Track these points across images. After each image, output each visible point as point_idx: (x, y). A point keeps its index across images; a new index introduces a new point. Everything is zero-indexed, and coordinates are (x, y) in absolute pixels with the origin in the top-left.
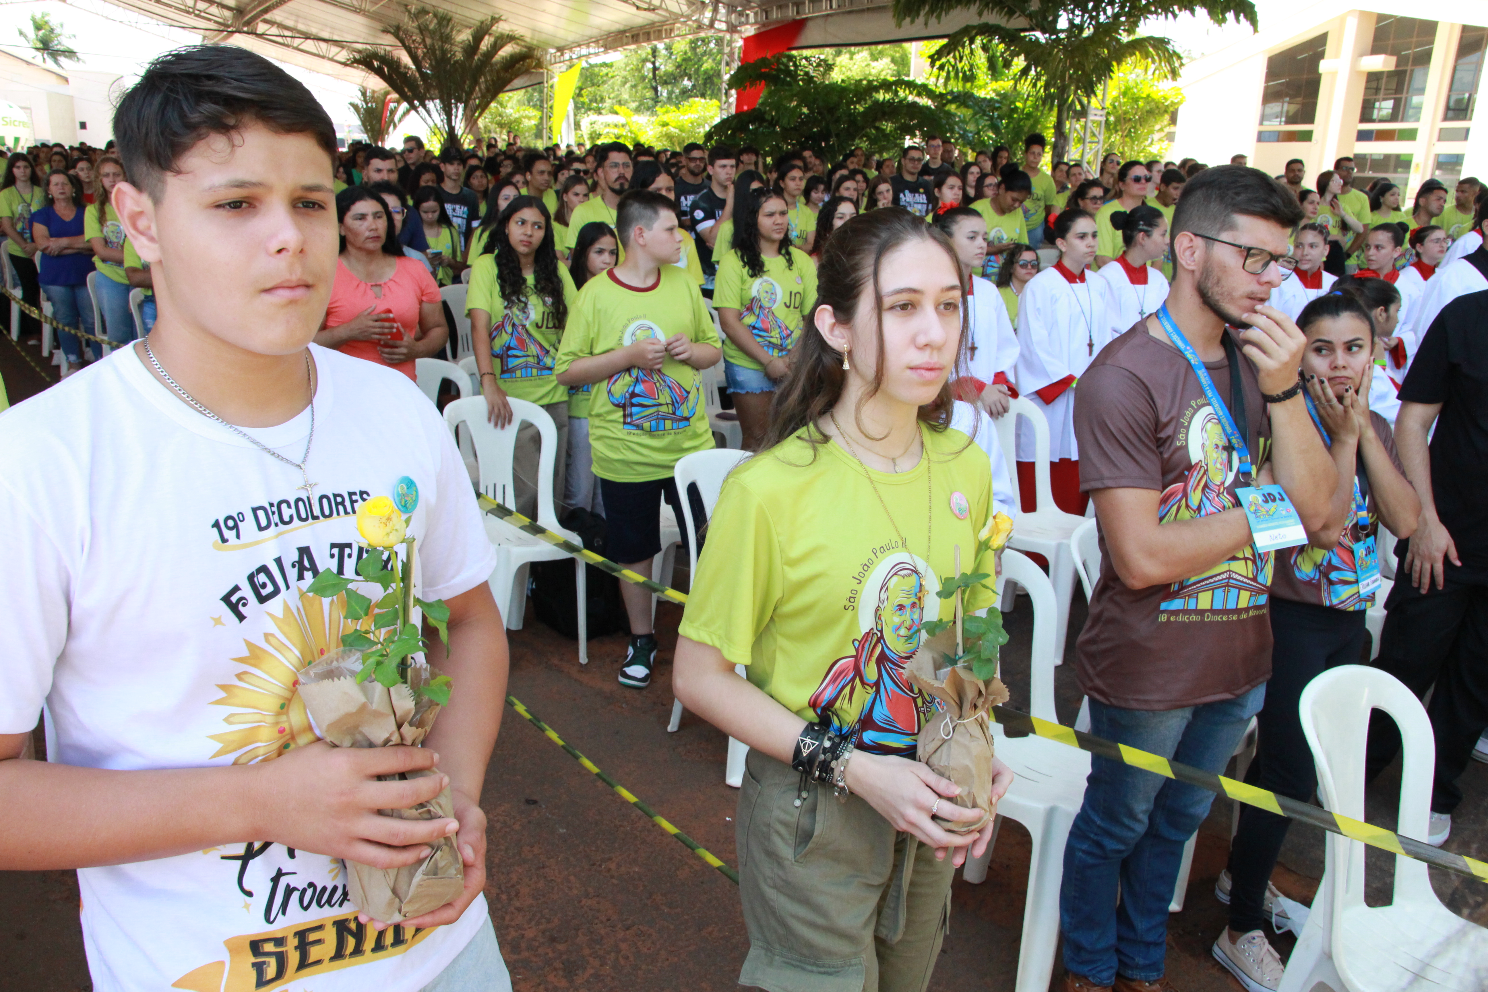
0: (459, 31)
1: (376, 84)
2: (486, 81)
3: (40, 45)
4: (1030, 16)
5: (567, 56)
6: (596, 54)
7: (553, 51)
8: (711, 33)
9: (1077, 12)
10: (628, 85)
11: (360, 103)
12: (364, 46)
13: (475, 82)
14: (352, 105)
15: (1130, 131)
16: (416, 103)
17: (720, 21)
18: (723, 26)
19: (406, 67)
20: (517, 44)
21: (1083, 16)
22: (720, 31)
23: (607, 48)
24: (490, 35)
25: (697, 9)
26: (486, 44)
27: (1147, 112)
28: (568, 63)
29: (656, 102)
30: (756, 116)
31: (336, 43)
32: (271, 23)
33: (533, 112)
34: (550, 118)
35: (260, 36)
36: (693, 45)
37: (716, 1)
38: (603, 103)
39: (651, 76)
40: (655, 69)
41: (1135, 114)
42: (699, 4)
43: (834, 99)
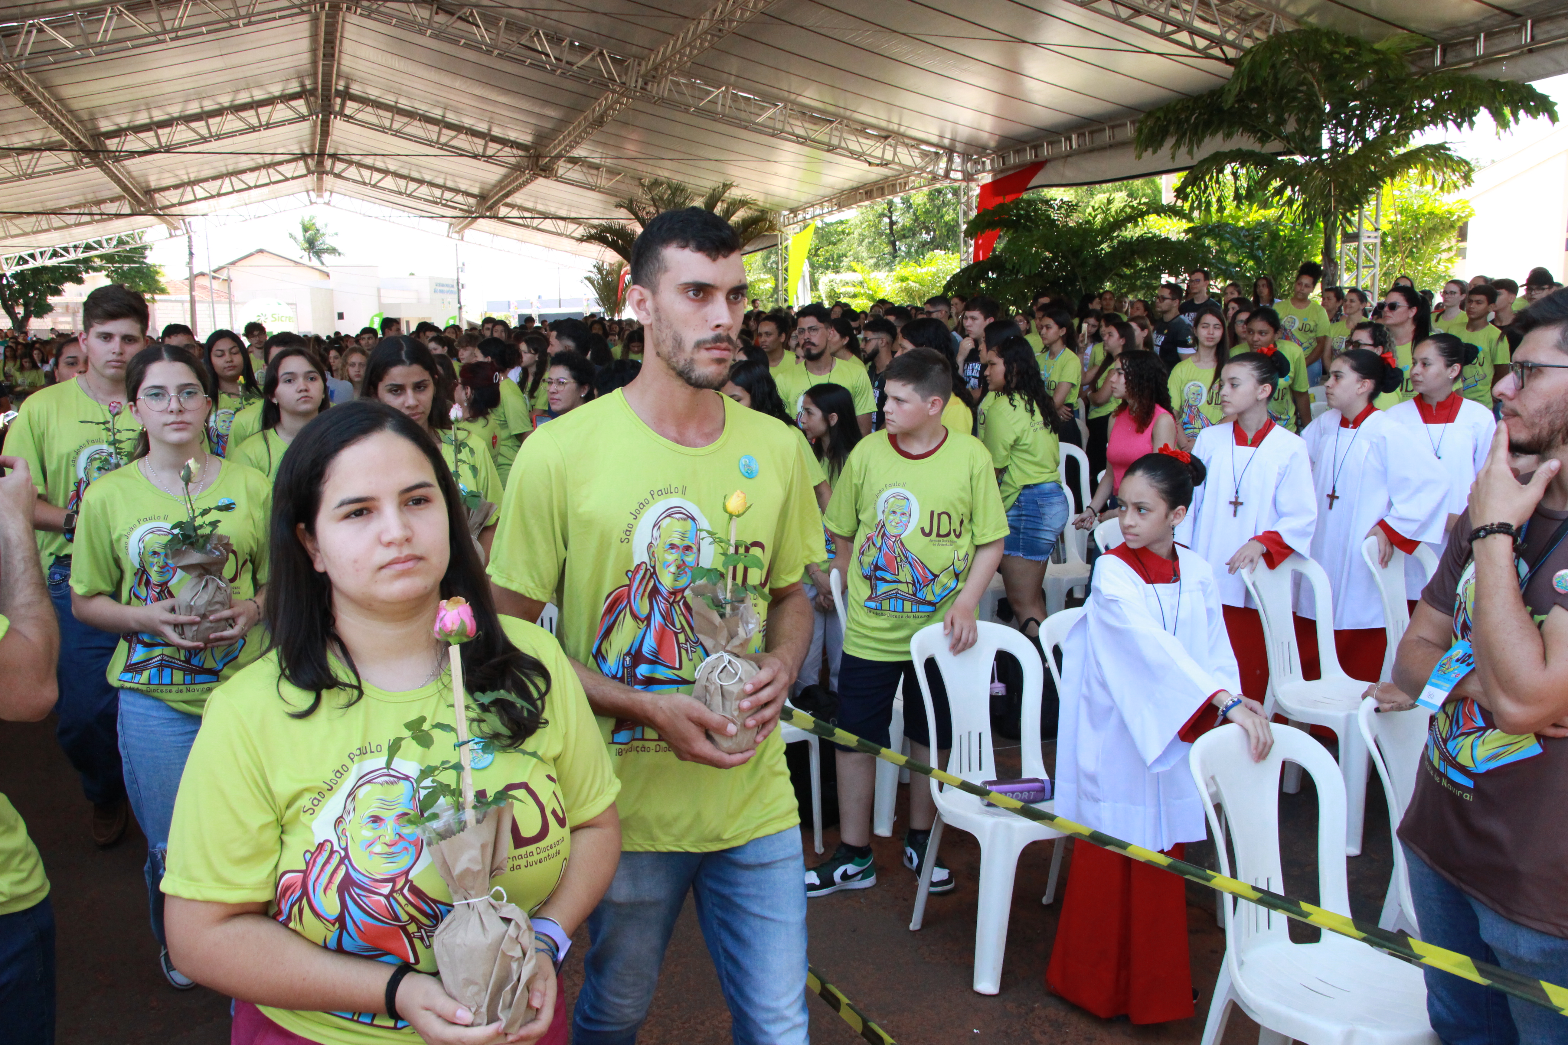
1: (611, 257)
3: (306, 245)
4: (1287, 139)
5: (800, 217)
6: (830, 213)
7: (786, 213)
8: (947, 183)
9: (1339, 130)
10: (866, 242)
11: (597, 278)
12: (601, 221)
14: (589, 279)
15: (1411, 252)
17: (956, 171)
18: (959, 176)
20: (750, 209)
21: (1347, 133)
22: (956, 180)
23: (840, 206)
24: (723, 201)
25: (931, 160)
26: (718, 210)
27: (1430, 229)
28: (801, 224)
29: (895, 257)
30: (996, 263)
31: (574, 220)
32: (512, 206)
33: (767, 276)
34: (786, 280)
35: (502, 219)
36: (931, 197)
37: (950, 151)
38: (841, 262)
39: (888, 231)
40: (892, 223)
41: (1416, 233)
42: (933, 156)
43: (1076, 241)
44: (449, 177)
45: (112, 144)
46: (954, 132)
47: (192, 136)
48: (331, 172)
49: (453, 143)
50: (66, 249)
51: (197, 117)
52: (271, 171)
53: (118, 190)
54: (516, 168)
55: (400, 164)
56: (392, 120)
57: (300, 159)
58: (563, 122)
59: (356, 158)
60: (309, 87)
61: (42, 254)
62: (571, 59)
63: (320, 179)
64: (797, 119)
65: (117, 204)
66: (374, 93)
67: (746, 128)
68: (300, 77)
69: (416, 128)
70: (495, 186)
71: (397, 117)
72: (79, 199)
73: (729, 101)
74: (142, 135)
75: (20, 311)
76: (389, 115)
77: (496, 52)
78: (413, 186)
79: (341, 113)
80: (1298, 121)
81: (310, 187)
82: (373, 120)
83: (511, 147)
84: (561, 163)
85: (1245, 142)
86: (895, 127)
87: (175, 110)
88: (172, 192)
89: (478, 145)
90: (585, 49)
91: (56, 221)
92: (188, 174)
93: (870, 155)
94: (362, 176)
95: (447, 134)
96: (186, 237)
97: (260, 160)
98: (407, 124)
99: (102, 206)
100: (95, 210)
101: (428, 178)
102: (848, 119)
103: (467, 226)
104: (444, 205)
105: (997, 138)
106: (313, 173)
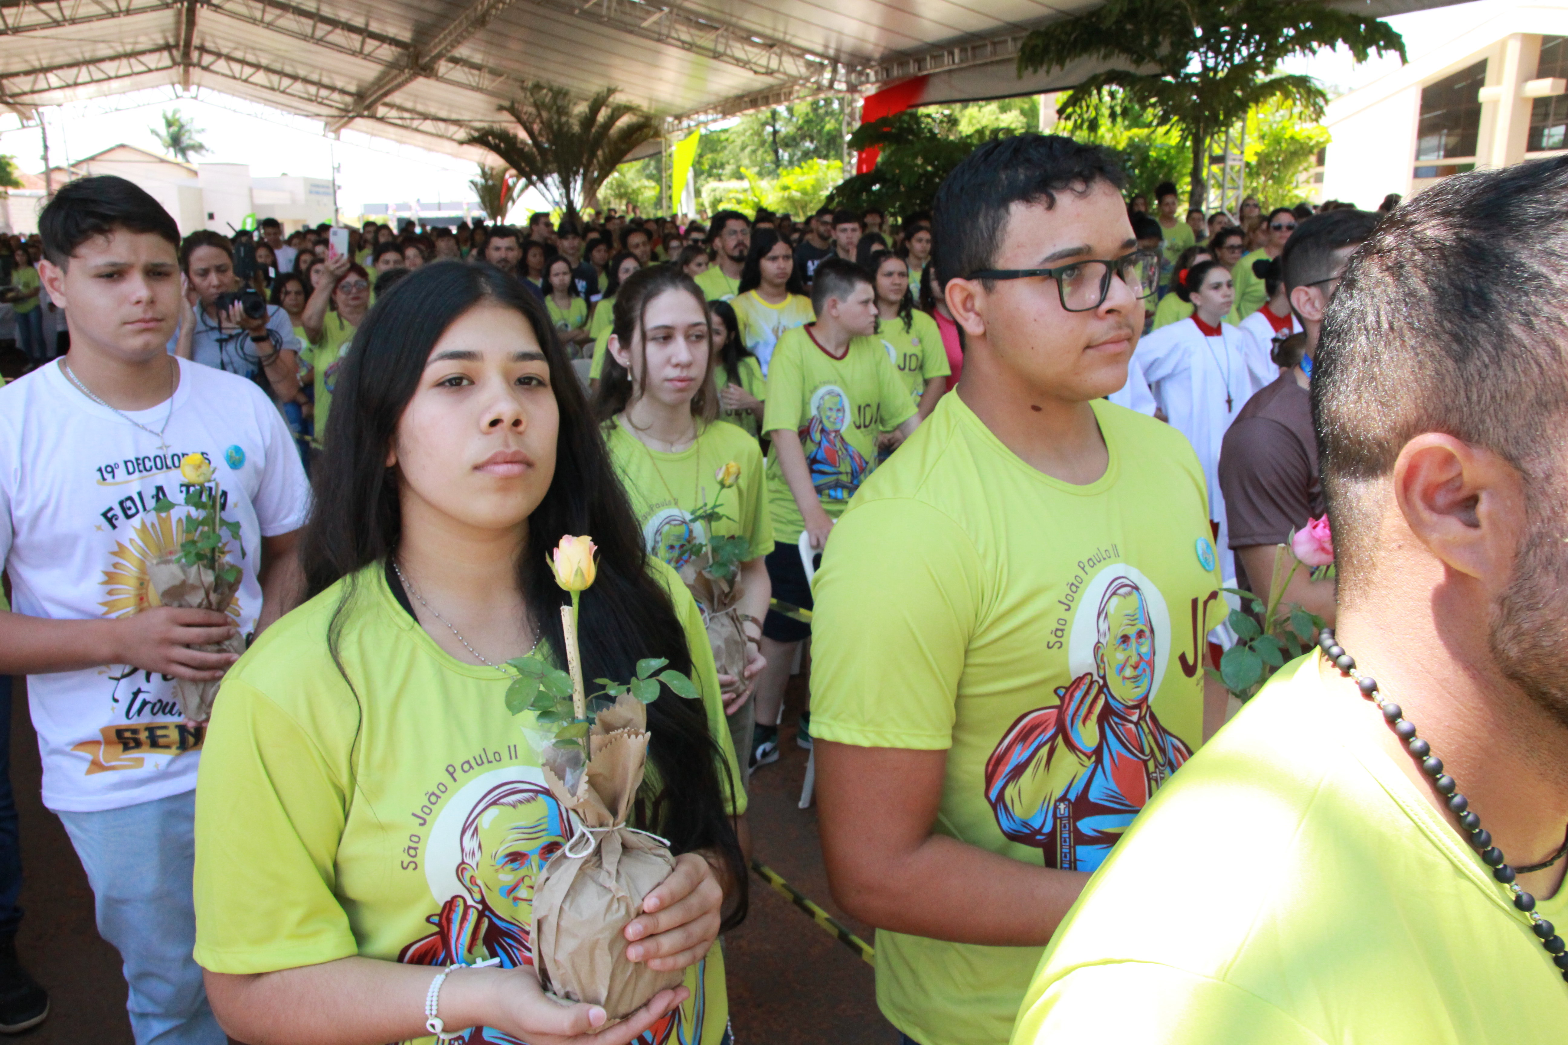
0: (575, 104)
1: (494, 160)
2: (604, 153)
3: (171, 141)
4: (1161, 62)
5: (685, 123)
6: (714, 121)
7: (670, 119)
8: (830, 94)
9: (1210, 54)
10: (748, 150)
11: (480, 180)
12: (483, 124)
13: (593, 155)
14: (472, 182)
16: (534, 178)
17: (840, 81)
18: (843, 87)
19: (524, 143)
20: (635, 114)
21: (1216, 57)
22: (839, 91)
23: (725, 114)
24: (607, 106)
25: (816, 70)
26: (602, 115)
27: (1291, 153)
28: (686, 131)
29: (777, 166)
30: (879, 176)
31: (457, 123)
32: (391, 106)
33: (652, 183)
34: (670, 187)
35: (380, 119)
36: (815, 106)
37: (835, 62)
38: (723, 169)
39: (771, 139)
40: (775, 132)
41: (1278, 157)
42: (818, 67)
44: (324, 73)
46: (839, 42)
47: (44, 19)
48: (199, 65)
49: (329, 38)
52: (133, 61)
54: (394, 66)
55: (272, 58)
56: (264, 11)
57: (164, 49)
58: (445, 18)
59: (225, 51)
63: (186, 72)
64: (683, 24)
67: (631, 32)
69: (289, 21)
70: (373, 84)
71: (268, 9)
73: (614, 4)
76: (260, 6)
78: (286, 82)
79: (208, 2)
80: (1172, 44)
81: (175, 79)
82: (243, 11)
83: (390, 44)
84: (442, 62)
85: (1121, 63)
86: (780, 36)
88: (22, 79)
89: (355, 41)
92: (39, 60)
93: (755, 64)
94: (231, 70)
95: (322, 29)
96: (40, 130)
97: (121, 48)
98: (279, 17)
101: (302, 73)
102: (735, 26)
103: (344, 125)
104: (321, 103)
105: (881, 49)
106: (179, 64)
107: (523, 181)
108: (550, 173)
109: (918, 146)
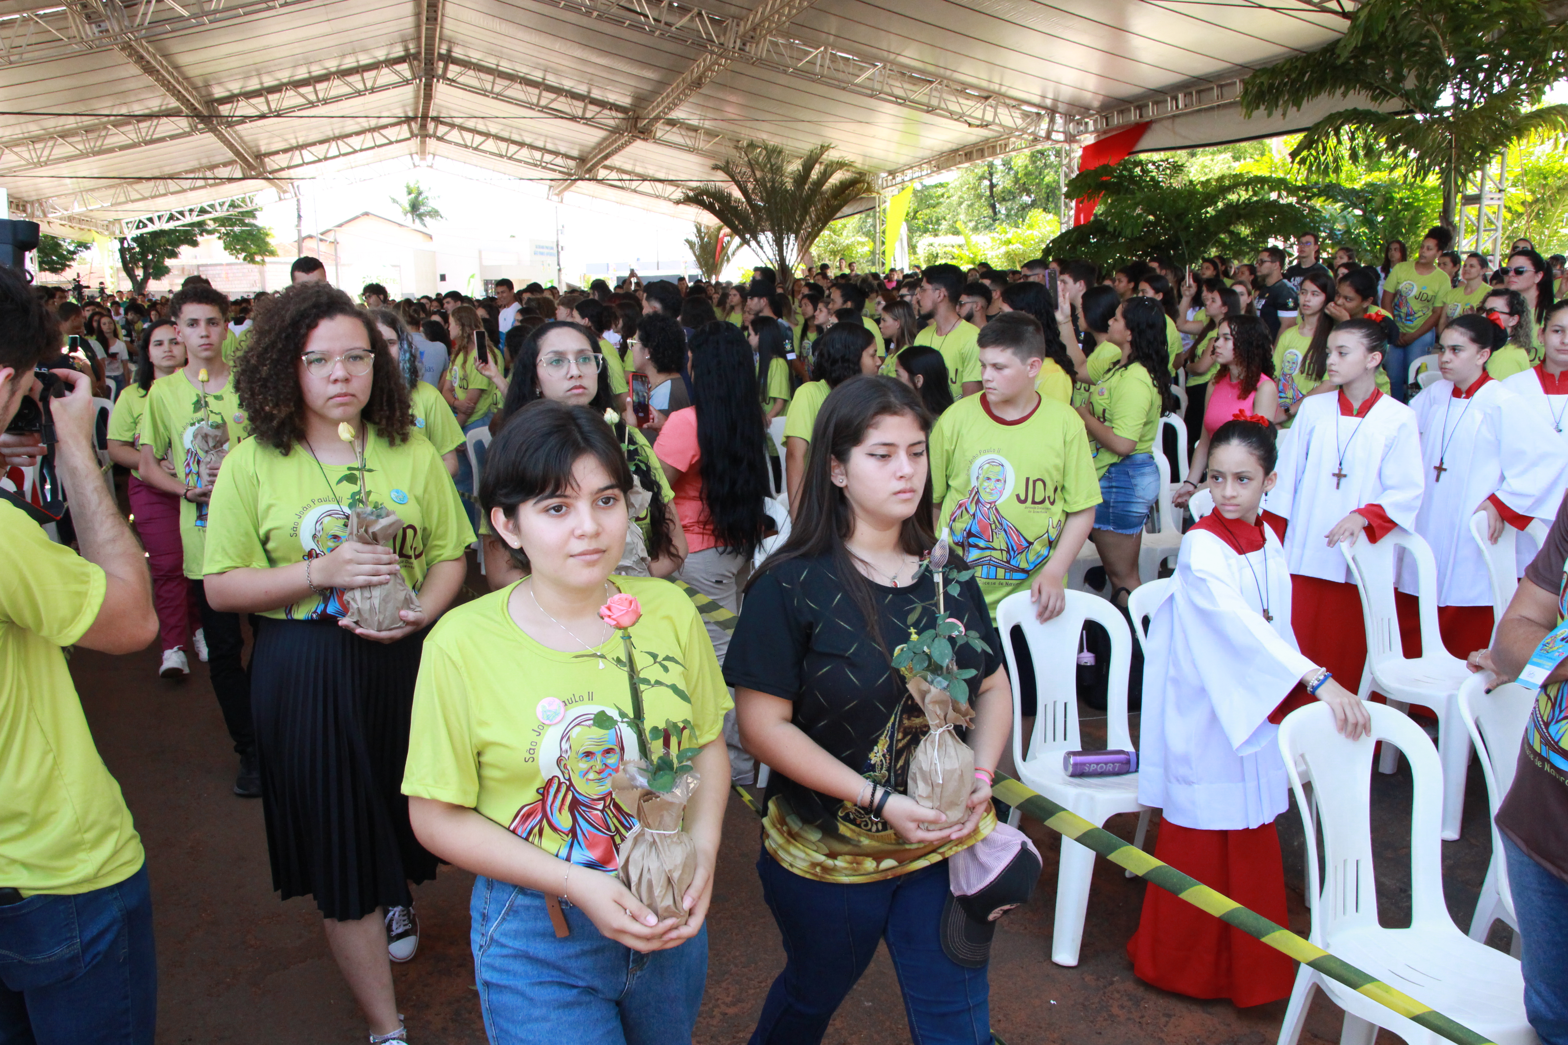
0: (789, 162)
1: (709, 220)
2: (816, 210)
3: (410, 208)
4: (1407, 97)
5: (898, 180)
6: (929, 175)
7: (884, 175)
8: (1047, 145)
9: (1464, 86)
10: (964, 205)
11: (695, 240)
12: (698, 184)
13: (806, 212)
14: (687, 241)
16: (748, 236)
17: (1058, 132)
18: (1061, 137)
19: (738, 201)
20: (848, 170)
21: (1471, 88)
22: (1057, 142)
23: (939, 168)
24: (821, 163)
25: (1033, 121)
26: (816, 173)
27: (1559, 189)
28: (900, 186)
29: (994, 220)
30: (1098, 227)
31: (671, 182)
32: (611, 168)
33: (864, 239)
34: (883, 243)
35: (601, 181)
36: (1033, 158)
37: (1052, 111)
38: (939, 225)
39: (988, 193)
40: (992, 186)
42: (1035, 116)
43: (1181, 204)
44: (549, 140)
45: (225, 110)
46: (1057, 92)
47: (301, 101)
48: (434, 135)
49: (551, 106)
50: (182, 213)
51: (305, 83)
52: (376, 134)
53: (230, 155)
54: (615, 131)
55: (501, 127)
56: (493, 83)
57: (404, 122)
58: (662, 84)
59: (458, 121)
60: (412, 51)
61: (159, 218)
62: (670, 19)
63: (423, 143)
64: (896, 79)
65: (229, 168)
66: (475, 56)
67: (844, 89)
68: (404, 41)
69: (516, 91)
70: (594, 148)
71: (498, 80)
72: (194, 164)
73: (828, 61)
74: (253, 101)
75: (140, 273)
76: (490, 78)
77: (595, 14)
78: (513, 148)
79: (444, 77)
80: (1419, 77)
81: (414, 150)
82: (475, 83)
83: (611, 109)
84: (659, 125)
85: (1359, 100)
86: (996, 87)
87: (284, 76)
88: (281, 156)
89: (577, 108)
90: (683, 10)
91: (172, 185)
92: (296, 138)
93: (970, 116)
94: (464, 139)
95: (547, 98)
96: (295, 200)
97: (365, 124)
98: (508, 87)
99: (216, 171)
100: (209, 174)
101: (528, 140)
102: (948, 79)
103: (567, 188)
104: (544, 168)
105: (1101, 98)
106: (416, 136)
107: (737, 240)
108: (763, 231)
109: (1139, 196)
